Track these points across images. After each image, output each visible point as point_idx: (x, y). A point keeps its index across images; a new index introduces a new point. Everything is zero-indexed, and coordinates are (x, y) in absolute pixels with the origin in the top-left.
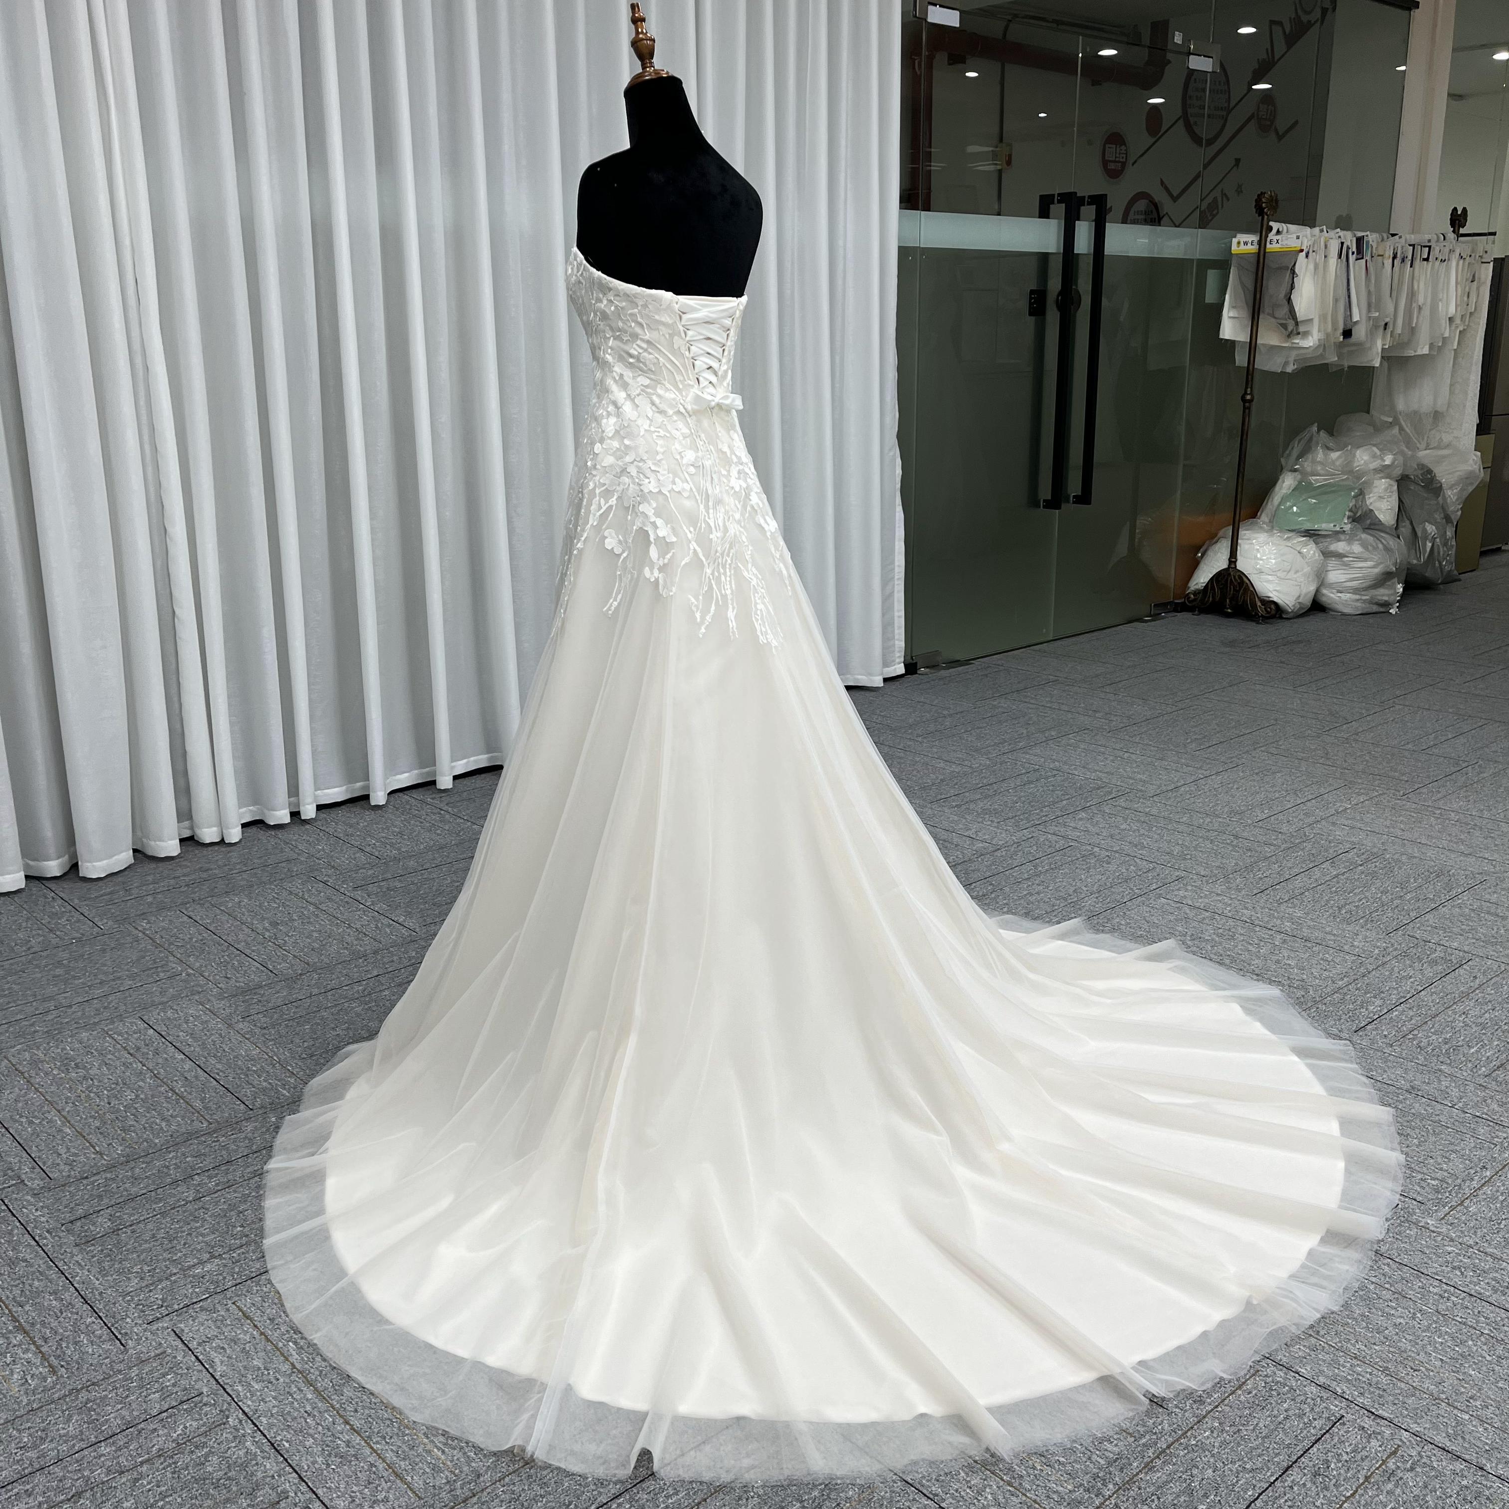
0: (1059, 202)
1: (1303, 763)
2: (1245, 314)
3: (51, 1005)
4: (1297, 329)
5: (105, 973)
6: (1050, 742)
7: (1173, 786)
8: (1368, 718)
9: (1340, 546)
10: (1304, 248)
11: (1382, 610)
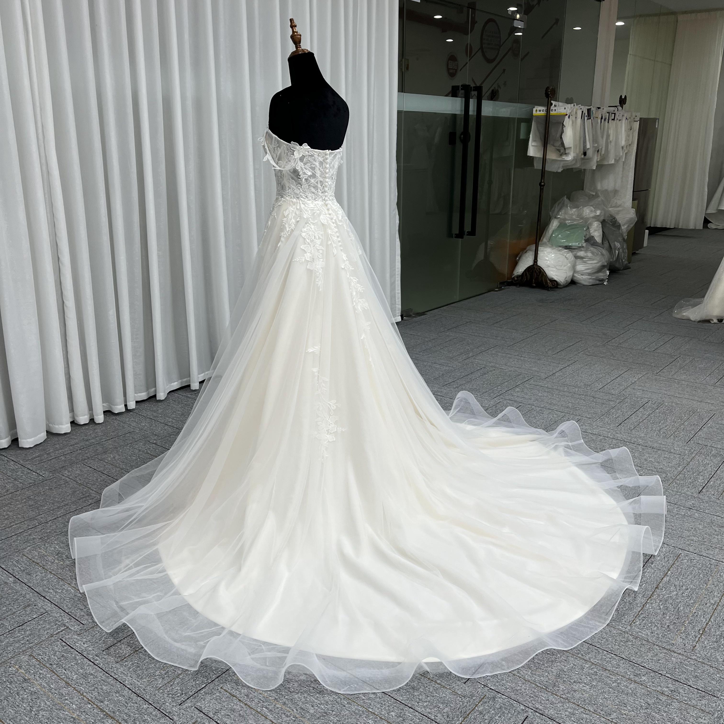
0: (462, 89)
1: (604, 359)
2: (540, 144)
3: (36, 522)
4: (565, 152)
5: (58, 502)
6: (484, 353)
7: (551, 373)
8: (622, 336)
9: (581, 253)
10: (568, 113)
11: (600, 283)
